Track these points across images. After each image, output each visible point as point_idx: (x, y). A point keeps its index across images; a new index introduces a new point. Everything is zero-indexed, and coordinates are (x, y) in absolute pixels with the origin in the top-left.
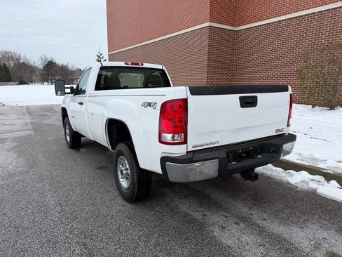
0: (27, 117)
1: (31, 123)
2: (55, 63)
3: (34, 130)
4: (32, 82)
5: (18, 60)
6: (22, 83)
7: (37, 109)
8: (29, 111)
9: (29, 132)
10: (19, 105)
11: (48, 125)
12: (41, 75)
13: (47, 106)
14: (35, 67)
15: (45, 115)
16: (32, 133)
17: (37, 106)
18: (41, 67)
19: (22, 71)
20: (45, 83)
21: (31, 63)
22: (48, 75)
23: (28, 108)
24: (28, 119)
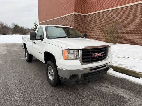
0: (5, 47)
1: (7, 50)
2: (18, 26)
3: (8, 52)
4: (8, 34)
5: (2, 25)
6: (4, 34)
7: (9, 45)
8: (6, 45)
9: (5, 53)
10: (3, 43)
11: (13, 50)
12: (12, 31)
13: (14, 43)
14: (10, 28)
15: (13, 47)
16: (7, 53)
17: (9, 44)
18: (12, 28)
19: (4, 29)
20: (14, 34)
21: (8, 26)
22: (15, 31)
23: (6, 44)
24: (6, 48)
